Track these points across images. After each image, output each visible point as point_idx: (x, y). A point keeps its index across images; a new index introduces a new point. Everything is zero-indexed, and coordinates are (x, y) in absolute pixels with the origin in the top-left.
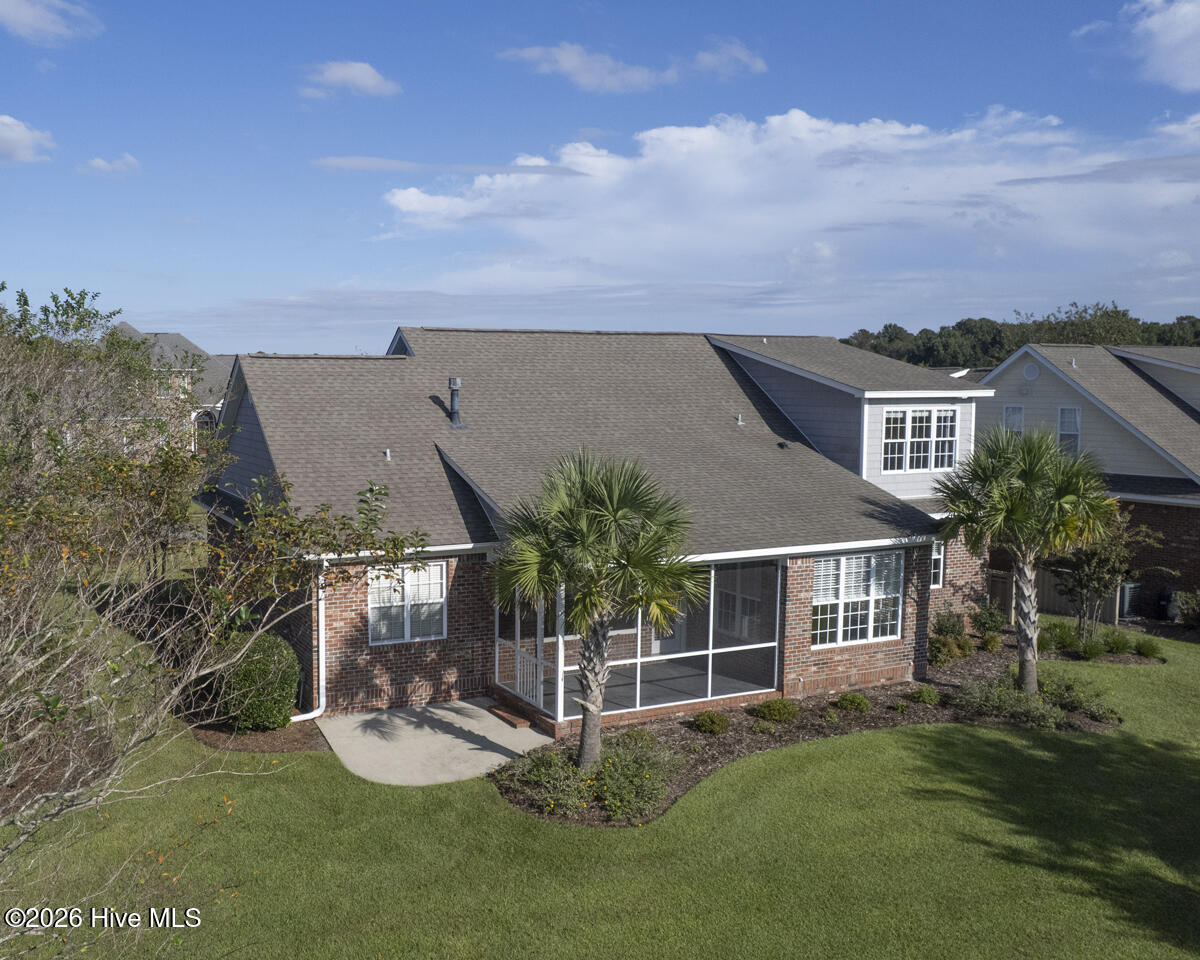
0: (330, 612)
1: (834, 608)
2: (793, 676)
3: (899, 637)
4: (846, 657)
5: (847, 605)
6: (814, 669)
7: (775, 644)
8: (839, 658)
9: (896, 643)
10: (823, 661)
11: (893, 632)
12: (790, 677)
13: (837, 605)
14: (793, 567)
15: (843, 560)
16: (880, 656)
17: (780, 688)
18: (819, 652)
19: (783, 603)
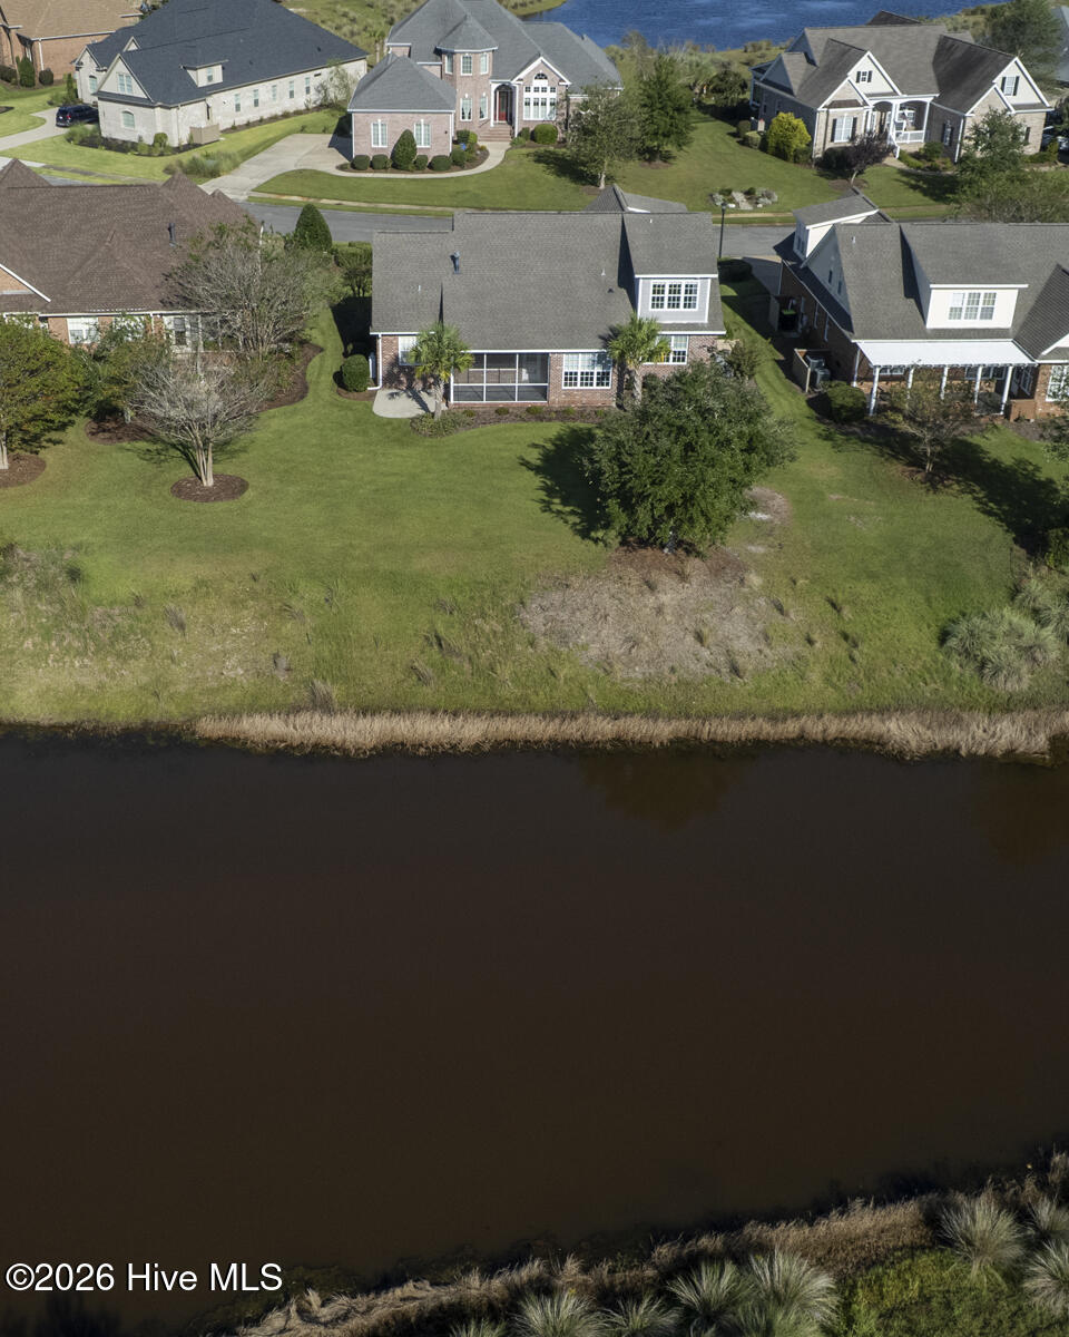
0: (384, 352)
2: (554, 397)
3: (609, 388)
4: (580, 392)
6: (564, 396)
7: (546, 384)
8: (577, 393)
9: (607, 390)
10: (568, 393)
11: (607, 384)
13: (577, 372)
14: (553, 357)
15: (580, 356)
16: (597, 394)
17: (548, 401)
18: (567, 390)
19: (549, 370)
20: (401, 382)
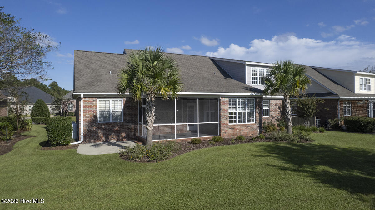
0: (85, 112)
1: (235, 113)
2: (224, 132)
3: (255, 123)
4: (239, 127)
5: (239, 113)
6: (230, 130)
7: (218, 122)
8: (237, 127)
9: (254, 124)
10: (232, 128)
11: (253, 121)
12: (223, 132)
13: (236, 112)
14: (223, 100)
15: (237, 100)
16: (249, 128)
17: (220, 135)
18: (231, 125)
19: (220, 110)
20: (99, 138)
